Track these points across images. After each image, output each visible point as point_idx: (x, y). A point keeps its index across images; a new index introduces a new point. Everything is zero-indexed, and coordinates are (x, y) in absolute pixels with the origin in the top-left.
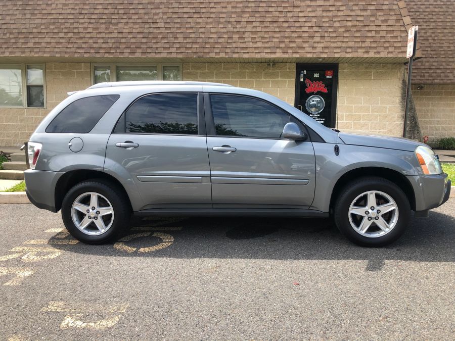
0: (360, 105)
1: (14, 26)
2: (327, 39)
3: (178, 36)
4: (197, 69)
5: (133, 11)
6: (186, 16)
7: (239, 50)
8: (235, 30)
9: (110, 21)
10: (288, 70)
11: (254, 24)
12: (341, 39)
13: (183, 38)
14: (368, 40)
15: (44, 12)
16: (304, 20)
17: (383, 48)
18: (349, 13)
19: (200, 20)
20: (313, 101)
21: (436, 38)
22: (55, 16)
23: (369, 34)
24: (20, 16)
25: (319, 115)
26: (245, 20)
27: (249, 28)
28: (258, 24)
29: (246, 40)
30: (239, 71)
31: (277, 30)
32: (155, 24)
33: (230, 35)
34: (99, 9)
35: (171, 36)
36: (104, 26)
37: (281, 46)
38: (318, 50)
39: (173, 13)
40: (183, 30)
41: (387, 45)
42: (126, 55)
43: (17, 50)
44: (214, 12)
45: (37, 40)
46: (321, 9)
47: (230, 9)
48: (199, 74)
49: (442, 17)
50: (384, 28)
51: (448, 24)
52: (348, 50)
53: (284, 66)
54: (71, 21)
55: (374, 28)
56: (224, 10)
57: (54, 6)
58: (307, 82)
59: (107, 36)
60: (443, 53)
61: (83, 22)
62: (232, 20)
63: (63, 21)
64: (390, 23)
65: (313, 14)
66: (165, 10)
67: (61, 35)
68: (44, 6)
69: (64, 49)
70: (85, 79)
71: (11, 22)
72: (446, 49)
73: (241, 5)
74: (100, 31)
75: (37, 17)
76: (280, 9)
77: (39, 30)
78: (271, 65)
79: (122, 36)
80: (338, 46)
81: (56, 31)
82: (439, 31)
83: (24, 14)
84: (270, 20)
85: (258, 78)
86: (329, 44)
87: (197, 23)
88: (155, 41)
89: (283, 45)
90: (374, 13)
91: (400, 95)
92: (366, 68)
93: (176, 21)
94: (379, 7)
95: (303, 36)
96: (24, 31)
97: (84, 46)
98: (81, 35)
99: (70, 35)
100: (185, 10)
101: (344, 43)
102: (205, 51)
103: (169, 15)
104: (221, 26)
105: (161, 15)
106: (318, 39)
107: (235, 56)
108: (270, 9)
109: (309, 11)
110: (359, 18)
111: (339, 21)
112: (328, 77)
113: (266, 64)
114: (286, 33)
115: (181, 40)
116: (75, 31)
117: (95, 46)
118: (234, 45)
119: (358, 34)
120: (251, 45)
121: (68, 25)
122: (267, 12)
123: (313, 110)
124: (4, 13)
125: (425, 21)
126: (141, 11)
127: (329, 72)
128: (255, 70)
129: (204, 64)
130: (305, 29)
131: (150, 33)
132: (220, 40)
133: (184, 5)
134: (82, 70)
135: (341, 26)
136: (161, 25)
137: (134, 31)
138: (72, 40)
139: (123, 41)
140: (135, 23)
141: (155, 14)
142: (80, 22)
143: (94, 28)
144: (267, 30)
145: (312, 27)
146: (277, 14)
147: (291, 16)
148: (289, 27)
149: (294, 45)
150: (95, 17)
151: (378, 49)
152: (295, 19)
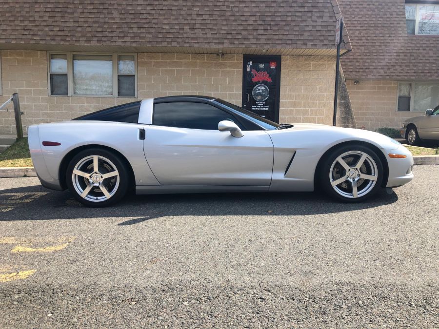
0: (300, 93)
2: (270, 32)
3: (132, 26)
4: (151, 58)
5: (89, 2)
6: (139, 8)
7: (190, 40)
8: (186, 22)
9: (65, 10)
10: (236, 61)
11: (204, 17)
12: (281, 32)
13: (137, 29)
14: (306, 34)
16: (249, 14)
17: (319, 41)
18: (289, 9)
19: (153, 12)
20: (259, 90)
21: (369, 38)
22: (11, 5)
23: (307, 29)
25: (264, 103)
26: (195, 13)
27: (199, 21)
28: (207, 17)
29: (196, 31)
30: (191, 60)
32: (111, 14)
33: (181, 26)
35: (126, 26)
36: (59, 15)
37: (228, 37)
38: (262, 41)
39: (128, 5)
40: (137, 20)
41: (322, 38)
42: (82, 43)
44: (167, 5)
46: (264, 5)
48: (153, 63)
49: (374, 19)
50: (319, 23)
51: (380, 25)
52: (289, 42)
53: (232, 57)
54: (28, 10)
55: (311, 23)
58: (253, 71)
59: (63, 25)
60: (375, 51)
61: (39, 10)
62: (182, 12)
63: (19, 10)
64: (325, 19)
65: (257, 9)
67: (17, 23)
69: (21, 36)
70: (42, 66)
72: (378, 47)
74: (56, 19)
76: (227, 4)
78: (220, 55)
79: (77, 25)
80: (279, 38)
82: (372, 32)
84: (218, 14)
85: (209, 67)
86: (271, 37)
87: (152, 14)
88: (110, 31)
89: (229, 37)
90: (311, 9)
92: (306, 60)
93: (131, 12)
94: (315, 5)
95: (249, 28)
97: (39, 33)
98: (37, 23)
99: (26, 23)
100: (139, 2)
101: (285, 36)
102: (157, 40)
103: (124, 7)
104: (173, 17)
105: (116, 6)
106: (261, 32)
107: (186, 45)
109: (253, 7)
110: (298, 14)
111: (280, 16)
112: (271, 68)
113: (215, 55)
114: (233, 26)
115: (135, 30)
116: (31, 19)
117: (51, 33)
118: (185, 36)
119: (297, 28)
120: (201, 35)
121: (24, 13)
122: (216, 6)
123: (259, 98)
125: (359, 22)
127: (273, 63)
128: (205, 61)
129: (158, 54)
130: (251, 22)
131: (105, 22)
132: (172, 31)
134: (39, 58)
135: (282, 21)
136: (116, 15)
137: (90, 20)
138: (28, 27)
139: (79, 29)
140: (90, 13)
141: (110, 5)
142: (36, 10)
143: (50, 17)
144: (215, 22)
145: (256, 21)
146: (225, 8)
147: (237, 10)
148: (235, 20)
149: (240, 37)
150: (51, 6)
151: (315, 42)
152: (240, 13)
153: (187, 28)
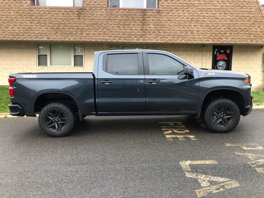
0: (243, 66)
1: (75, 25)
2: (233, 35)
3: (161, 32)
4: (164, 48)
5: (137, 19)
6: (164, 22)
7: (191, 39)
8: (189, 29)
9: (125, 23)
10: (209, 49)
11: (198, 27)
12: (239, 35)
14: (252, 36)
15: (90, 18)
16: (221, 25)
18: (242, 22)
19: (171, 24)
20: (221, 64)
22: (96, 21)
23: (252, 33)
24: (77, 20)
26: (193, 24)
27: (195, 29)
28: (199, 27)
29: (194, 34)
30: (185, 49)
31: (209, 30)
32: (148, 25)
33: (186, 32)
34: (119, 17)
35: (157, 32)
36: (122, 26)
38: (229, 40)
39: (157, 20)
40: (163, 29)
41: (260, 38)
42: (135, 40)
43: (77, 37)
44: (178, 20)
45: (87, 32)
46: (229, 20)
47: (186, 19)
50: (259, 30)
52: (243, 40)
53: (207, 47)
54: (105, 23)
55: (254, 30)
56: (182, 19)
57: (95, 15)
58: (218, 54)
59: (124, 31)
61: (111, 23)
62: (186, 24)
63: (100, 23)
64: (261, 28)
65: (225, 23)
66: (153, 19)
67: (100, 30)
68: (90, 15)
69: (102, 37)
71: (73, 23)
73: (190, 17)
74: (120, 28)
75: (87, 21)
76: (209, 20)
77: (88, 27)
78: (203, 46)
79: (132, 31)
80: (238, 38)
81: (97, 28)
83: (79, 19)
84: (205, 25)
85: (195, 52)
86: (234, 37)
87: (170, 25)
88: (149, 34)
89: (212, 37)
90: (254, 23)
91: (261, 61)
92: (246, 48)
93: (159, 24)
94: (256, 20)
95: (221, 33)
96: (81, 27)
97: (112, 36)
98: (111, 31)
100: (163, 19)
101: (241, 37)
102: (174, 39)
103: (155, 21)
104: (181, 27)
105: (151, 21)
106: (229, 35)
107: (190, 42)
108: (205, 20)
109: (224, 21)
110: (247, 25)
111: (238, 26)
112: (227, 52)
114: (213, 31)
115: (162, 34)
116: (108, 28)
117: (118, 36)
118: (189, 37)
119: (247, 33)
120: (197, 37)
121: (103, 25)
123: (221, 68)
124: (68, 18)
126: (140, 19)
127: (228, 50)
128: (193, 48)
130: (222, 30)
131: (146, 30)
132: (182, 34)
133: (163, 17)
134: (104, 48)
135: (239, 29)
136: (152, 26)
137: (138, 29)
138: (106, 33)
139: (133, 33)
140: (138, 25)
141: (148, 20)
142: (110, 23)
143: (117, 27)
144: (204, 30)
145: (225, 29)
146: (208, 22)
147: (215, 23)
148: (214, 29)
149: (218, 37)
150: (118, 21)
151: (257, 40)
152: (217, 25)
153: (189, 33)
